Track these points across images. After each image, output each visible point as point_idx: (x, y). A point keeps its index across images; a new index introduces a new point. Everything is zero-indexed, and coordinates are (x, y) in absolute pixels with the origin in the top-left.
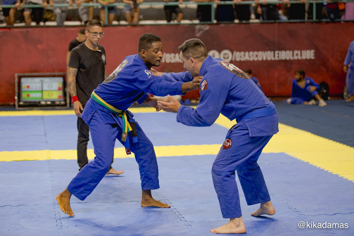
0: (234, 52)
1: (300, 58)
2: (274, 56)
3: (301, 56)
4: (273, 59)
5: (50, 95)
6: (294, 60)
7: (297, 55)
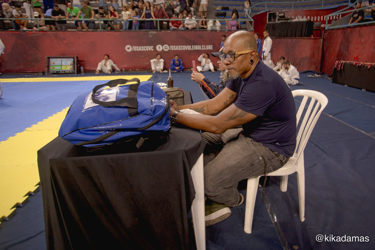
0: (170, 46)
1: (205, 49)
2: (192, 48)
3: (206, 48)
4: (191, 49)
5: (66, 68)
6: (202, 50)
7: (204, 47)
